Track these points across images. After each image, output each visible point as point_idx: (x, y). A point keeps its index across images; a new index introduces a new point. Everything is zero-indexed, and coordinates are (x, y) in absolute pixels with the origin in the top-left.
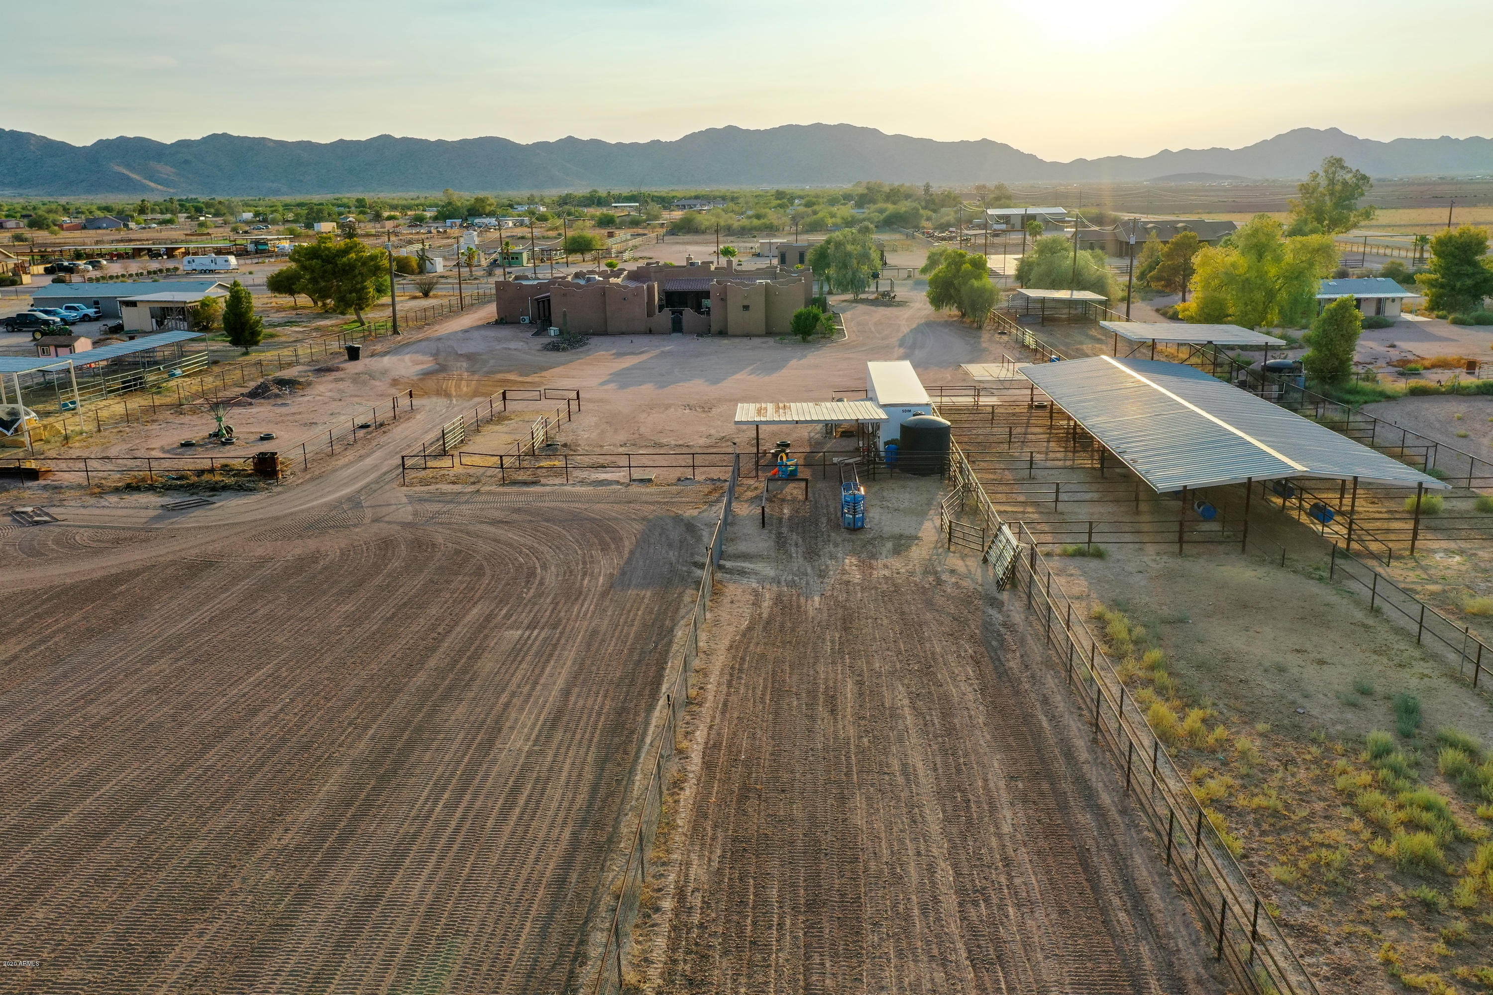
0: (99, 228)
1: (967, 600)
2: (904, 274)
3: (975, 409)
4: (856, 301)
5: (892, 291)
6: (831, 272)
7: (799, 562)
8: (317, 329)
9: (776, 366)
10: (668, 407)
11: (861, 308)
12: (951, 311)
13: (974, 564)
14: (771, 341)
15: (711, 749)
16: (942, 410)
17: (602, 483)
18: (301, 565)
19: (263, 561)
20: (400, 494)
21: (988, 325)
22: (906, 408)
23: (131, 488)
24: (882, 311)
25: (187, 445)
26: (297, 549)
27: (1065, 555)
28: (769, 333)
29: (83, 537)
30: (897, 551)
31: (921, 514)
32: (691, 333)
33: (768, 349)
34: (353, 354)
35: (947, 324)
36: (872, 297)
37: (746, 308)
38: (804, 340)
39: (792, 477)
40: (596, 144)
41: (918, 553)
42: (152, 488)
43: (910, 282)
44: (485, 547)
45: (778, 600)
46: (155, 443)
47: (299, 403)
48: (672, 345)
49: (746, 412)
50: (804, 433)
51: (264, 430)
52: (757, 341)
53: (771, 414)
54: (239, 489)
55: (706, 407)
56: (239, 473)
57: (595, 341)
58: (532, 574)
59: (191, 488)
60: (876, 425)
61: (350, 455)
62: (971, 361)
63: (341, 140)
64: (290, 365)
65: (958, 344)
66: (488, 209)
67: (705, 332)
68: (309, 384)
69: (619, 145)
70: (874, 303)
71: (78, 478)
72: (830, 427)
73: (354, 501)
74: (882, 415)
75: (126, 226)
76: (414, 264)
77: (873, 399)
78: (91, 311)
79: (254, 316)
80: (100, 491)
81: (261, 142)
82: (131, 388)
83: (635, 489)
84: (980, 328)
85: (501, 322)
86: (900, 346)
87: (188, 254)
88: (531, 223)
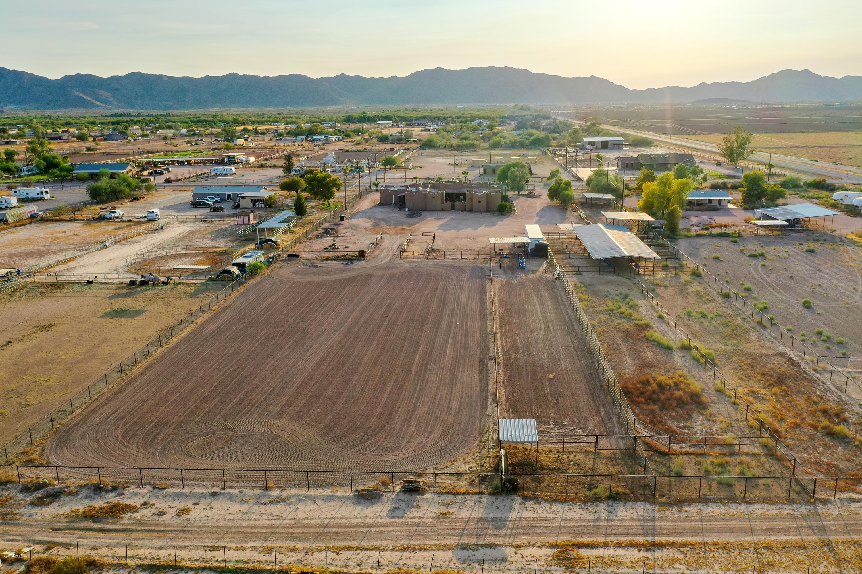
0: (113, 140)
1: (548, 281)
2: (540, 180)
3: (559, 240)
4: (519, 195)
5: (534, 189)
6: (509, 182)
7: (510, 275)
9: (493, 224)
10: (462, 238)
11: (522, 198)
12: (556, 202)
13: (551, 276)
14: (489, 214)
15: (499, 301)
16: (547, 240)
17: (454, 259)
19: (383, 275)
20: (401, 261)
21: (569, 208)
22: (537, 239)
24: (530, 200)
25: (326, 249)
26: (388, 272)
27: (572, 274)
28: (488, 211)
30: (533, 273)
31: (540, 266)
32: (458, 210)
33: (488, 217)
34: (342, 219)
35: (555, 207)
36: (526, 193)
37: (480, 201)
38: (501, 214)
39: (505, 257)
40: (358, 78)
41: (538, 274)
43: (542, 184)
45: (507, 281)
46: (316, 248)
48: (453, 215)
49: (492, 240)
50: (507, 246)
51: (346, 245)
52: (484, 214)
53: (499, 241)
54: (358, 260)
55: (474, 238)
56: (351, 256)
57: (424, 213)
58: (449, 277)
59: (344, 259)
60: (528, 244)
61: (378, 251)
62: (560, 223)
63: (207, 76)
64: (323, 222)
65: (557, 215)
66: (318, 130)
67: (464, 210)
69: (372, 79)
70: (527, 196)
71: (309, 257)
72: (514, 244)
73: (392, 263)
74: (530, 241)
75: (127, 139)
77: (527, 237)
78: (218, 199)
80: (321, 260)
81: (160, 77)
83: (463, 260)
84: (567, 209)
85: (382, 204)
86: (537, 216)
87: (197, 163)
88: (343, 138)
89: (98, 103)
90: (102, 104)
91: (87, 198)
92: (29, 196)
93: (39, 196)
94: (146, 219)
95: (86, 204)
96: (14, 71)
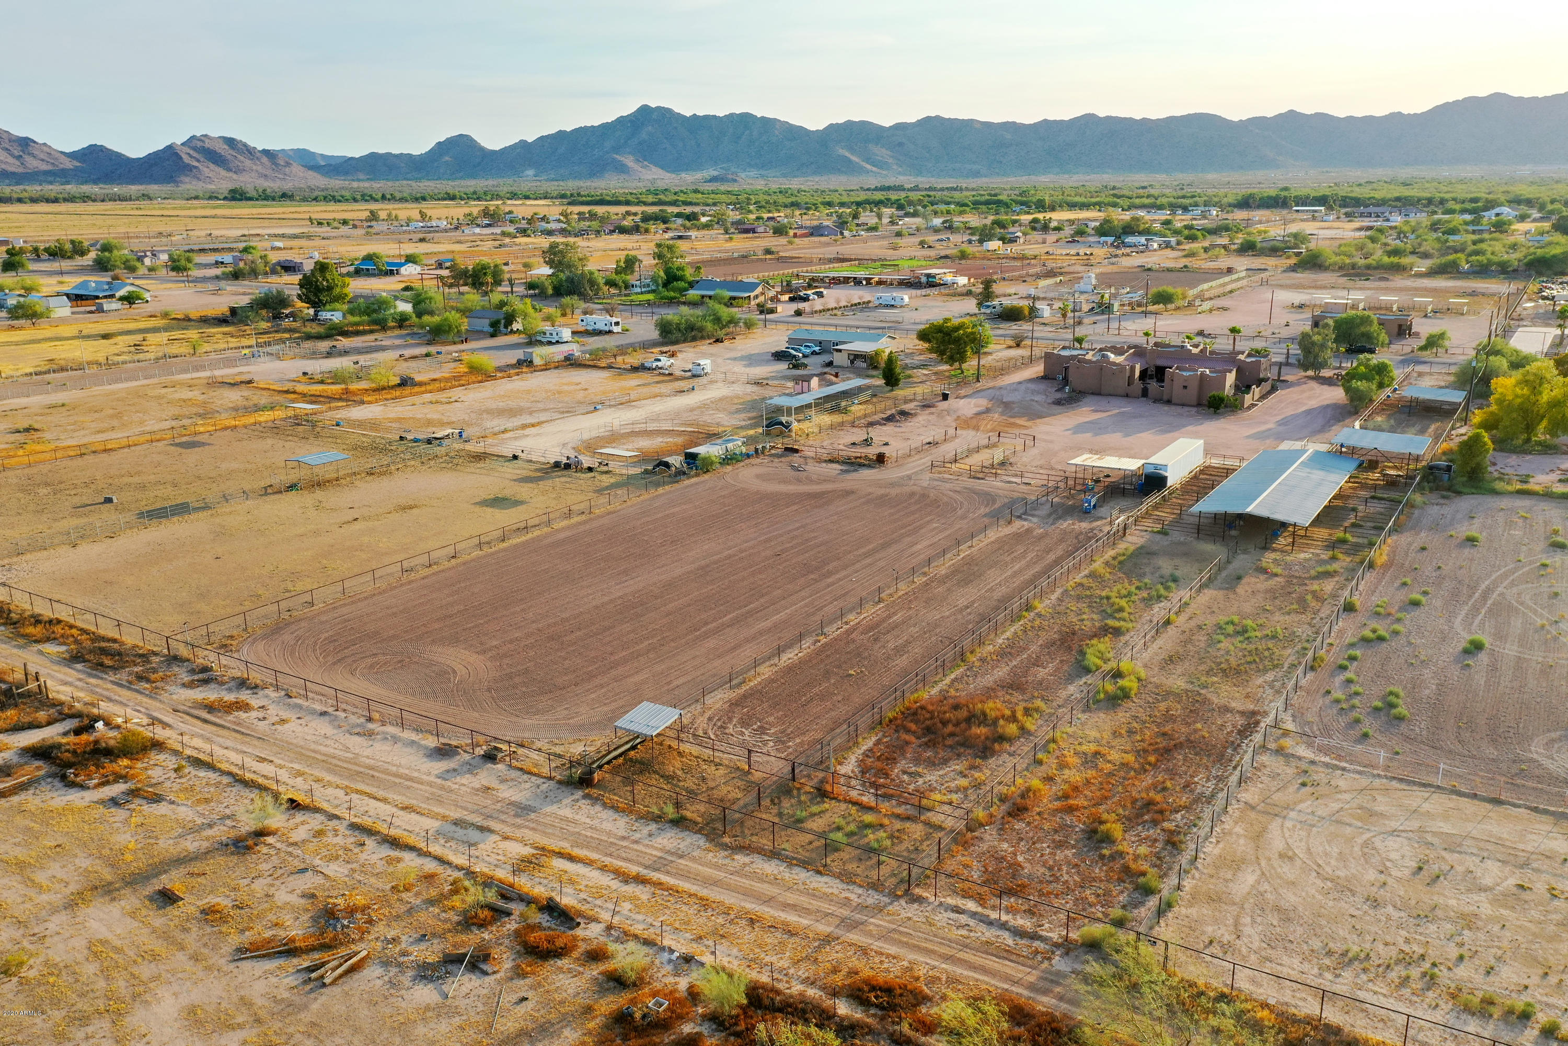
0: (822, 235)
4: (1314, 378)
8: (936, 373)
11: (1305, 385)
14: (1194, 410)
17: (1009, 482)
18: (883, 496)
19: (870, 494)
20: (927, 476)
22: (1156, 466)
23: (831, 461)
25: (854, 444)
26: (882, 491)
27: (1152, 532)
28: (1199, 405)
29: (814, 477)
30: (1091, 522)
32: (1152, 399)
34: (945, 397)
35: (1341, 407)
36: (1329, 374)
37: (1185, 387)
38: (1215, 412)
41: (1096, 523)
42: (838, 462)
44: (945, 499)
46: (842, 441)
47: (909, 426)
48: (1139, 406)
51: (886, 440)
53: (1090, 461)
54: (869, 466)
56: (870, 460)
57: (1089, 399)
59: (852, 464)
61: (917, 457)
64: (911, 401)
66: (1142, 227)
67: (1158, 400)
68: (915, 415)
70: (1325, 381)
71: (812, 454)
73: (909, 477)
75: (842, 234)
76: (1026, 312)
78: (817, 349)
79: (898, 370)
80: (820, 461)
82: (836, 410)
83: (1021, 486)
85: (1045, 378)
87: (880, 283)
88: (1179, 243)
89: (869, 167)
90: (874, 169)
91: (655, 334)
92: (597, 327)
93: (607, 329)
94: (689, 374)
95: (655, 344)
96: (763, 117)
